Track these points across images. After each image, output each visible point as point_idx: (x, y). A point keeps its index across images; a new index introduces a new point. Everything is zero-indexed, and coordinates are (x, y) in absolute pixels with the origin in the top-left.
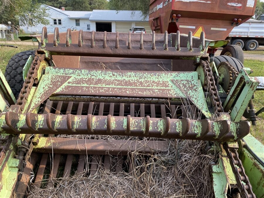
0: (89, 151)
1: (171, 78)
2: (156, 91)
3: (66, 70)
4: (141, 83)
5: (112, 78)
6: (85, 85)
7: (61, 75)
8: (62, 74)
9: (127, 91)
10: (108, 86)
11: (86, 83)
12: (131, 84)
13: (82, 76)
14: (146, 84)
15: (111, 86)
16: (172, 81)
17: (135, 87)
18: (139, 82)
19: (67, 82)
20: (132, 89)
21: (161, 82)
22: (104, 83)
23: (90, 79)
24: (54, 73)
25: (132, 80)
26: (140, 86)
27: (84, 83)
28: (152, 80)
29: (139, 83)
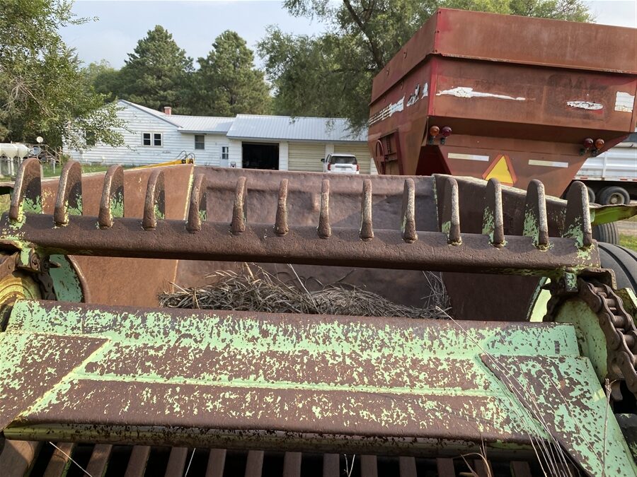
1: (482, 348)
2: (430, 405)
3: (89, 313)
4: (369, 369)
5: (258, 347)
7: (69, 333)
8: (73, 329)
9: (314, 408)
10: (238, 383)
11: (157, 366)
14: (386, 375)
15: (251, 382)
16: (486, 361)
17: (346, 388)
18: (360, 364)
19: (85, 363)
20: (337, 397)
21: (445, 366)
22: (224, 367)
23: (175, 348)
24: (43, 325)
25: (334, 355)
26: (366, 380)
27: (146, 370)
28: (409, 355)
29: (360, 370)
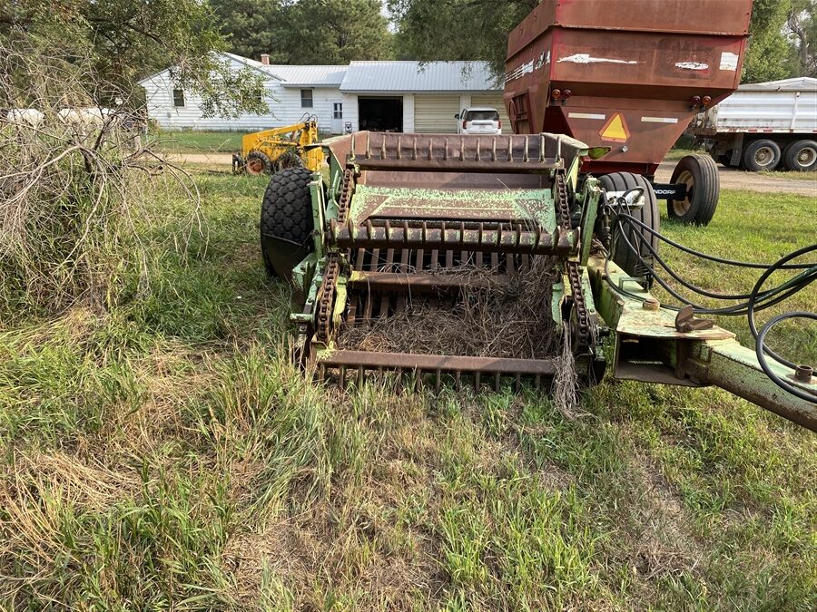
0: (412, 285)
1: (517, 197)
2: (496, 212)
3: (382, 188)
4: (477, 204)
5: (439, 198)
6: (407, 206)
7: (376, 194)
9: (459, 213)
10: (434, 207)
11: (408, 203)
12: (463, 205)
13: (401, 196)
14: (482, 205)
15: (438, 207)
16: (517, 201)
17: (469, 208)
18: (474, 202)
19: (384, 202)
20: (466, 211)
21: (503, 202)
22: (429, 203)
23: (412, 199)
24: (367, 192)
25: (465, 200)
26: (476, 206)
27: (404, 204)
28: (491, 200)
29: (474, 204)
